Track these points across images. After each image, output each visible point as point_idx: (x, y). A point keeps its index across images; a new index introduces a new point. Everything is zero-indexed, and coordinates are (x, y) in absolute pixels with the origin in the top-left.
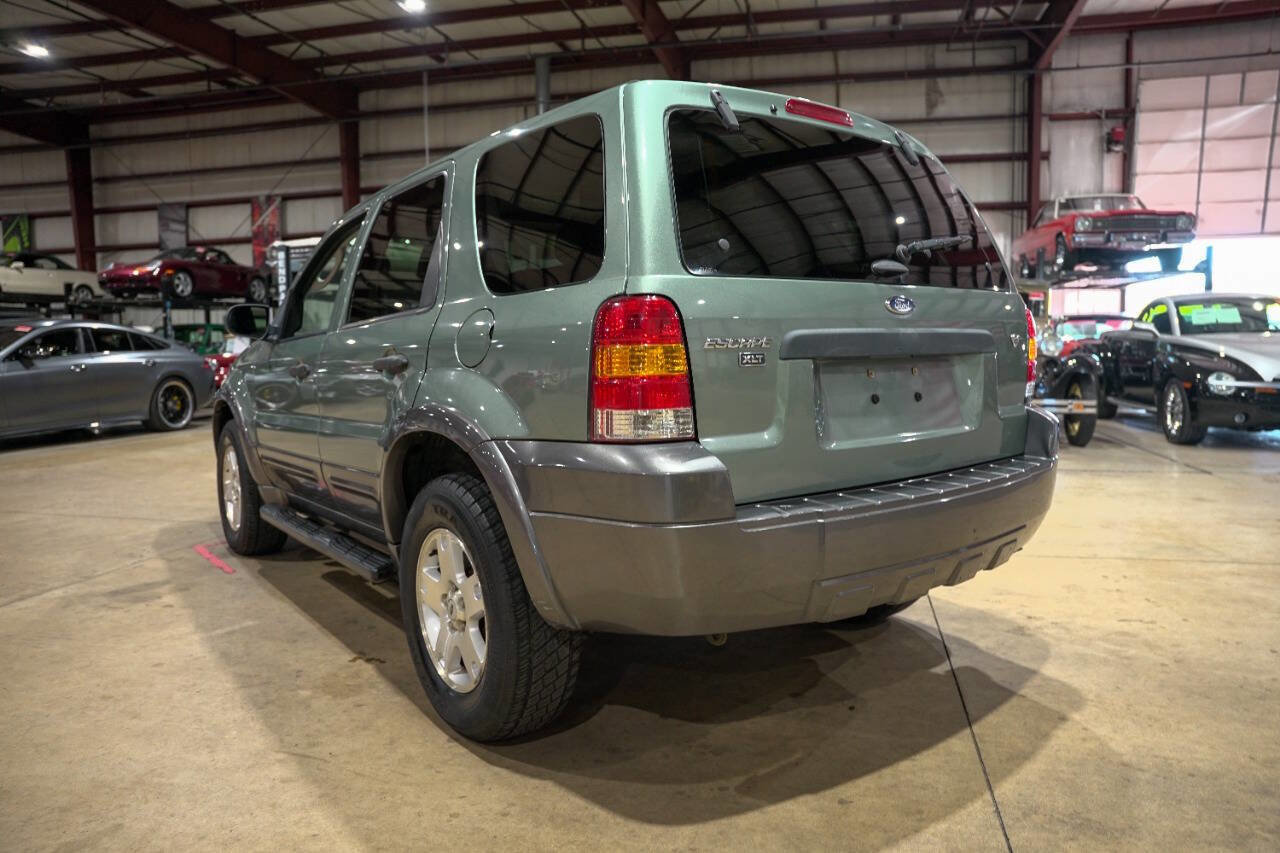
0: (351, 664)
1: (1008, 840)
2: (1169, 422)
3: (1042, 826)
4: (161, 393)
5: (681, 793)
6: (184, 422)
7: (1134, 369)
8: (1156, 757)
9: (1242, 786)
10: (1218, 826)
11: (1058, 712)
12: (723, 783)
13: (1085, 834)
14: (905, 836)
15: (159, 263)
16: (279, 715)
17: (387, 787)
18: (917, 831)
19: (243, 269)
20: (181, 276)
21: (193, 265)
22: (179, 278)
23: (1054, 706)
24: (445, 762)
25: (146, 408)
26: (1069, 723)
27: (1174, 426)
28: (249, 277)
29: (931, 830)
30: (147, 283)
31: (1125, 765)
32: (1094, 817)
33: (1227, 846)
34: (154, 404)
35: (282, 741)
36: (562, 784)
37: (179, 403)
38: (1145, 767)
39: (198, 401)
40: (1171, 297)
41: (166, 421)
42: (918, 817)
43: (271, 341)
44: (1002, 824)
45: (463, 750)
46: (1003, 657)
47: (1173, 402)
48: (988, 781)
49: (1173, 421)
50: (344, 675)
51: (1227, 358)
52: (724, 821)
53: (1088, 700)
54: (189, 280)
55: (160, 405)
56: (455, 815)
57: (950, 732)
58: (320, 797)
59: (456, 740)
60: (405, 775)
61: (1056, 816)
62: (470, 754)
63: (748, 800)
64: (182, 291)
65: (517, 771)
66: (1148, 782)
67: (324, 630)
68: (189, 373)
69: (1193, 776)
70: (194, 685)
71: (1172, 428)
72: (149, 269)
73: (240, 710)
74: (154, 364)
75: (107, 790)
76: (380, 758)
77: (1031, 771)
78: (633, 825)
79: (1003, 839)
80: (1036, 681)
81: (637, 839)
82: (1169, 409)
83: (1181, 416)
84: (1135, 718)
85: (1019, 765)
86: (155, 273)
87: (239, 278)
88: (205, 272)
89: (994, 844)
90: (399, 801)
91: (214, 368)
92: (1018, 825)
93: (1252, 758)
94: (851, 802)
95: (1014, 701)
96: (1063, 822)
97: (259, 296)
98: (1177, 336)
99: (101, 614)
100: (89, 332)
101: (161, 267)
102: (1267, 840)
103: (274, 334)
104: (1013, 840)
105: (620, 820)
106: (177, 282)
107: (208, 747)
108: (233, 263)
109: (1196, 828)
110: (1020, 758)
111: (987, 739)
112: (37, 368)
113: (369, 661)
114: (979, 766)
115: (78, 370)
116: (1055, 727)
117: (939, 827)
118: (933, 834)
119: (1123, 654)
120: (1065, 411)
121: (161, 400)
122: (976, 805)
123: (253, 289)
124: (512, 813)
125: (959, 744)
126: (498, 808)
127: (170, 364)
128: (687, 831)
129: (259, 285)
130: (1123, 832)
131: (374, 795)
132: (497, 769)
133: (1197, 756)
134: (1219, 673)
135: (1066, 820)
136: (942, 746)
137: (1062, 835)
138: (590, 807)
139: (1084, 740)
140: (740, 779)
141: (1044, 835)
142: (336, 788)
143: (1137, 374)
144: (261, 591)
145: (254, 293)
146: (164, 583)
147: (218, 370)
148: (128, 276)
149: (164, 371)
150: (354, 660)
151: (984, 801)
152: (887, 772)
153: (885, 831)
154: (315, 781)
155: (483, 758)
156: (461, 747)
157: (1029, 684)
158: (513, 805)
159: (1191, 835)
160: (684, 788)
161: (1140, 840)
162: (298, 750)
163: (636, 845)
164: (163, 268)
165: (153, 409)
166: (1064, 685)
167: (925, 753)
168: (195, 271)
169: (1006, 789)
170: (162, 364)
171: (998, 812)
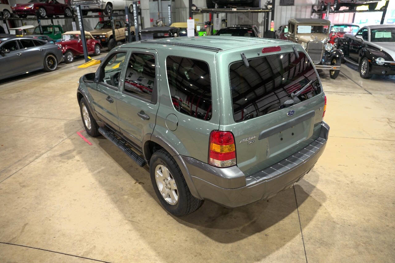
0: (135, 184)
1: (304, 248)
2: (362, 71)
3: (313, 243)
4: (46, 59)
5: (228, 232)
6: (55, 68)
7: (354, 47)
8: (342, 219)
9: (360, 229)
10: (353, 242)
11: (319, 203)
12: (237, 229)
13: (322, 246)
14: (281, 247)
15: (33, 5)
16: (122, 206)
17: (155, 232)
18: (284, 245)
19: (62, 5)
20: (41, 9)
21: (45, 5)
22: (41, 10)
23: (318, 200)
24: (168, 223)
25: (43, 65)
26: (322, 207)
27: (363, 72)
28: (64, 8)
29: (287, 245)
30: (30, 12)
31: (334, 222)
32: (325, 240)
33: (354, 249)
34: (45, 63)
35: (125, 216)
36: (198, 229)
37: (52, 62)
38: (339, 223)
39: (58, 61)
40: (370, 26)
41: (49, 68)
42: (284, 240)
43: (96, 82)
44: (304, 242)
45: (172, 218)
46: (307, 181)
47: (364, 64)
48: (301, 228)
49: (363, 71)
50: (134, 189)
51: (383, 51)
52: (239, 242)
53: (327, 198)
54: (44, 10)
55: (47, 63)
56: (174, 241)
57: (292, 210)
58: (140, 236)
59: (169, 214)
60: (159, 227)
61: (317, 240)
62: (174, 220)
63: (244, 235)
64: (43, 15)
65: (187, 225)
66: (339, 228)
67: (124, 170)
68: (54, 52)
69: (349, 226)
70: (96, 194)
71: (363, 73)
72: (30, 7)
73: (111, 204)
74: (43, 50)
75: (87, 234)
76: (151, 221)
77: (312, 224)
78: (217, 243)
79: (303, 247)
80: (315, 191)
81: (218, 248)
82: (362, 66)
83: (366, 70)
84: (338, 205)
85: (309, 222)
86: (32, 8)
87: (61, 8)
88: (50, 7)
89: (301, 249)
90: (160, 237)
91: (60, 47)
92: (307, 243)
93: (364, 219)
94: (268, 235)
95: (309, 198)
96: (318, 242)
97: (69, 14)
98: (369, 42)
99: (60, 165)
100: (20, 41)
101: (34, 6)
102: (363, 246)
103: (97, 80)
104: (306, 247)
105: (214, 242)
106: (40, 11)
107: (107, 218)
108: (58, 3)
109: (348, 243)
110: (309, 220)
111: (301, 213)
112: (6, 56)
113: (140, 183)
114: (299, 223)
115: (19, 55)
116: (318, 208)
117: (289, 244)
118: (287, 246)
119: (338, 179)
120: (331, 69)
121: (47, 62)
122: (298, 236)
123: (66, 12)
124: (188, 240)
125: (294, 214)
126: (184, 238)
127: (48, 49)
128: (230, 245)
129: (68, 11)
130: (331, 244)
131: (153, 235)
132: (181, 225)
133: (352, 219)
134: (361, 187)
135: (318, 241)
136: (290, 215)
137: (317, 246)
138: (206, 238)
139: (325, 213)
140: (241, 227)
141: (313, 246)
142: (143, 232)
143: (354, 49)
144: (102, 153)
145: (67, 13)
146: (74, 150)
147: (62, 48)
148: (23, 9)
149: (46, 52)
150: (135, 183)
151: (300, 235)
152: (277, 225)
153: (276, 245)
154: (137, 230)
155: (177, 220)
156: (171, 217)
157: (313, 192)
158: (188, 237)
159: (346, 245)
160: (228, 230)
161: (335, 247)
162: (130, 219)
163: (219, 250)
164: (35, 6)
165: (45, 65)
166: (322, 192)
167: (286, 218)
168: (46, 7)
169: (305, 231)
170: (45, 50)
171: (303, 238)
